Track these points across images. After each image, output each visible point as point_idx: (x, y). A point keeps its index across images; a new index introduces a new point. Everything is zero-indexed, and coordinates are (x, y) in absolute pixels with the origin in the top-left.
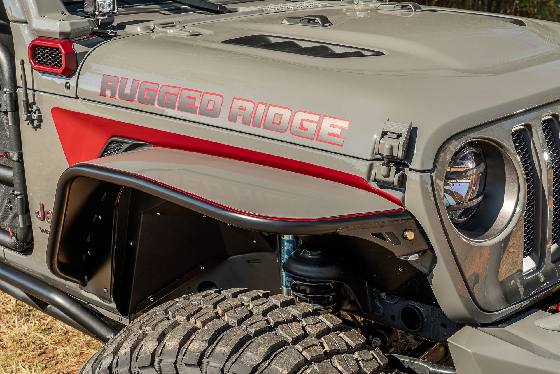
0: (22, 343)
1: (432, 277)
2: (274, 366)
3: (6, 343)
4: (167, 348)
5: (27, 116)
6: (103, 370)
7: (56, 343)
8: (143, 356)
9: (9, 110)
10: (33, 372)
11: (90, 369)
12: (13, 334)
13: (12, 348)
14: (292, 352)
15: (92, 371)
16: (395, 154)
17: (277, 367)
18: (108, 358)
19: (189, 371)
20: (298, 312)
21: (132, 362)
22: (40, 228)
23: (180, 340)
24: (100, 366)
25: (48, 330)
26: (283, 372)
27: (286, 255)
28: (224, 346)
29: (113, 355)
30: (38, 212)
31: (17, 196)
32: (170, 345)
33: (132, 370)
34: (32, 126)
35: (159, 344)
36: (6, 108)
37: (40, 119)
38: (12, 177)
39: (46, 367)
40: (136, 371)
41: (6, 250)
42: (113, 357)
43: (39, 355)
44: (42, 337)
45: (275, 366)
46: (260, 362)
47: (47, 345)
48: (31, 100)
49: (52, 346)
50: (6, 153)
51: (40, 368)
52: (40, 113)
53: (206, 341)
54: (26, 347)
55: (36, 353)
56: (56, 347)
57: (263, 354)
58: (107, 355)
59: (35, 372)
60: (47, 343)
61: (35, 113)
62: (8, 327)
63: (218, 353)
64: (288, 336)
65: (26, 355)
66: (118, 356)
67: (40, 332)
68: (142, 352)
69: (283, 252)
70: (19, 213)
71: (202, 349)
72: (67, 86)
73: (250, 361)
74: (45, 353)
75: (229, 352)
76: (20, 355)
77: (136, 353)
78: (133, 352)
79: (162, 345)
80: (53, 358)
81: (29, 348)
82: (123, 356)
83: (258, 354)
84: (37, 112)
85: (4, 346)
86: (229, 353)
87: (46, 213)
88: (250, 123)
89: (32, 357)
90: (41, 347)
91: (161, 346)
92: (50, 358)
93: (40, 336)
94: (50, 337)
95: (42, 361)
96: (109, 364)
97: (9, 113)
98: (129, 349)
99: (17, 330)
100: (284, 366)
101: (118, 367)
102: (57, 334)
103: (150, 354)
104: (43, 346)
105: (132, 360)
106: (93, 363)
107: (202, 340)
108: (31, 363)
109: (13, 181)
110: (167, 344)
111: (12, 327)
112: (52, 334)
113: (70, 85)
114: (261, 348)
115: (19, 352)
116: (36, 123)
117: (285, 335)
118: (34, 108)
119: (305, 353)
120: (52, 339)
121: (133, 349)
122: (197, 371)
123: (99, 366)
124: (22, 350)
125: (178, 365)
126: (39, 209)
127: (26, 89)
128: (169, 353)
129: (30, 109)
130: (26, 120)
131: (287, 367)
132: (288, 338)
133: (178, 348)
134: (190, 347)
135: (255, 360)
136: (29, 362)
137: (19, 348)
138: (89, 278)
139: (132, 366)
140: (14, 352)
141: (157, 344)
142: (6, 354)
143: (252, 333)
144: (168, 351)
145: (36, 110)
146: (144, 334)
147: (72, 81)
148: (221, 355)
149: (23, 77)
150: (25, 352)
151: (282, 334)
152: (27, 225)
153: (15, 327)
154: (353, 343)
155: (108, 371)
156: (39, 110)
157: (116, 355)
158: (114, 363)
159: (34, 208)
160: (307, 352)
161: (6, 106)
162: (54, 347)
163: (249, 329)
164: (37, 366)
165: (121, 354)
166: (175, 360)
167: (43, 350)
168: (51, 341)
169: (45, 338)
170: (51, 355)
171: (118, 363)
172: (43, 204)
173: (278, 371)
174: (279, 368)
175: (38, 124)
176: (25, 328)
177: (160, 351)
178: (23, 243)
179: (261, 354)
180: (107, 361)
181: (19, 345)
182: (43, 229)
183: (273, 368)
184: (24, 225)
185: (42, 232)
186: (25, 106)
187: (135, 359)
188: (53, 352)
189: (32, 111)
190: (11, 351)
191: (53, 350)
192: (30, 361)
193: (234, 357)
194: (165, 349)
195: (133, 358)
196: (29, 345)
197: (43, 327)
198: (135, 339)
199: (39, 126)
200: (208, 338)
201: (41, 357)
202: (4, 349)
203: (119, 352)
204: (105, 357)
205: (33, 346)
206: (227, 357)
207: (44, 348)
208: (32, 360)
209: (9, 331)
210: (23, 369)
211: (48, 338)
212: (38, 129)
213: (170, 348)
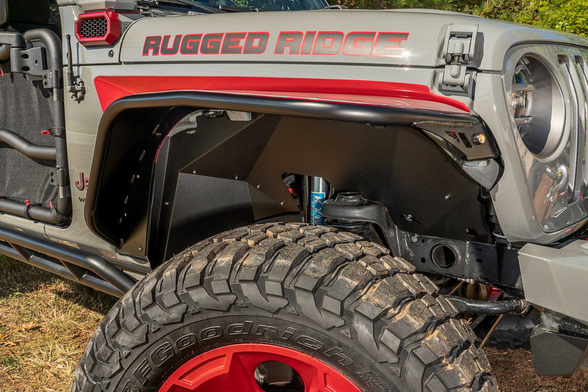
0: (59, 329)
1: (497, 191)
2: (341, 278)
3: (45, 329)
4: (218, 265)
5: (71, 87)
6: (145, 295)
7: (89, 329)
8: (191, 275)
9: (54, 86)
10: (67, 351)
11: (130, 296)
12: (52, 322)
13: (50, 333)
14: (357, 266)
15: (132, 298)
16: (466, 52)
17: (346, 278)
18: (151, 283)
19: (244, 288)
20: (350, 237)
21: (178, 284)
22: (79, 198)
23: (233, 256)
24: (142, 292)
25: (83, 319)
26: (352, 283)
27: (315, 208)
28: (284, 259)
29: (156, 279)
30: (78, 182)
31: (58, 169)
32: (221, 261)
33: (178, 292)
34: (75, 98)
35: (208, 262)
36: (51, 85)
37: (83, 91)
38: (55, 152)
39: (79, 347)
40: (183, 293)
41: (47, 226)
42: (156, 281)
43: (74, 338)
44: (77, 324)
45: (343, 277)
46: (325, 274)
47: (81, 330)
48: (75, 75)
49: (85, 330)
50: (50, 130)
51: (73, 348)
52: (83, 85)
53: (263, 255)
54: (62, 332)
55: (71, 336)
56: (89, 331)
57: (328, 265)
58: (149, 280)
59: (69, 351)
60: (81, 328)
61: (79, 85)
62: (47, 317)
63: (278, 266)
64: (348, 253)
65: (61, 338)
66: (162, 279)
67: (75, 321)
68: (190, 271)
69: (312, 206)
70: (60, 184)
71: (259, 263)
72: (111, 54)
73: (314, 273)
74: (78, 336)
75: (291, 265)
76: (57, 338)
77: (182, 274)
78: (180, 273)
79: (212, 263)
80: (86, 340)
81: (65, 333)
82: (168, 277)
83: (322, 266)
84: (81, 84)
85: (43, 331)
86: (289, 265)
87: (85, 182)
88: (299, 52)
89: (67, 339)
90: (75, 331)
91: (211, 265)
92: (83, 340)
93: (75, 323)
94: (84, 323)
95: (76, 342)
96: (151, 288)
97: (54, 89)
98: (175, 270)
99: (55, 319)
100: (352, 278)
101: (162, 291)
102: (90, 322)
103: (199, 272)
104: (77, 331)
105: (178, 282)
106: (134, 290)
107: (258, 254)
108: (66, 344)
109: (55, 157)
110: (219, 260)
111: (51, 317)
112: (85, 322)
113: (113, 53)
114: (324, 260)
115: (56, 335)
116: (79, 94)
117: (345, 252)
118: (78, 80)
119: (370, 268)
120: (85, 326)
121: (179, 270)
122: (253, 287)
123: (140, 293)
124: (59, 335)
125: (231, 283)
126: (78, 179)
127: (72, 66)
128: (221, 270)
129: (74, 82)
130: (70, 91)
131: (356, 278)
132: (348, 255)
133: (231, 263)
134: (244, 262)
135: (320, 272)
136: (64, 344)
137: (56, 332)
138: (125, 241)
139: (178, 288)
140: (52, 336)
141: (206, 262)
142: (44, 338)
143: (310, 249)
144: (220, 268)
145: (80, 82)
146: (190, 256)
147: (116, 49)
148: (281, 268)
149: (69, 55)
150: (61, 336)
151: (342, 251)
152: (67, 196)
153: (53, 316)
154: (408, 266)
155: (151, 295)
156: (82, 82)
157: (159, 279)
158: (157, 287)
159: (74, 178)
160: (371, 267)
161: (52, 83)
162: (87, 331)
163: (307, 246)
164: (71, 346)
165: (166, 275)
166: (228, 277)
167: (77, 334)
168: (84, 327)
169: (79, 325)
170: (84, 338)
171: (162, 286)
172: (83, 173)
173: (347, 282)
174: (348, 280)
175: (81, 95)
176: (62, 317)
177: (210, 269)
178: (63, 215)
179: (326, 266)
180: (150, 285)
181: (56, 330)
182: (82, 199)
183: (341, 279)
184: (64, 196)
185: (81, 201)
186: (69, 78)
187: (182, 280)
188: (86, 335)
189: (76, 84)
190: (49, 335)
191: (86, 334)
192: (65, 342)
193: (296, 270)
194: (217, 266)
195: (179, 279)
196: (65, 331)
197: (78, 317)
198: (181, 261)
199: (82, 98)
200: (265, 252)
201: (75, 339)
202: (43, 334)
203: (164, 274)
204: (148, 282)
205: (68, 331)
206: (288, 269)
207: (78, 332)
208: (67, 342)
209: (48, 320)
210: (59, 348)
211: (82, 324)
212: (81, 102)
213: (222, 265)
